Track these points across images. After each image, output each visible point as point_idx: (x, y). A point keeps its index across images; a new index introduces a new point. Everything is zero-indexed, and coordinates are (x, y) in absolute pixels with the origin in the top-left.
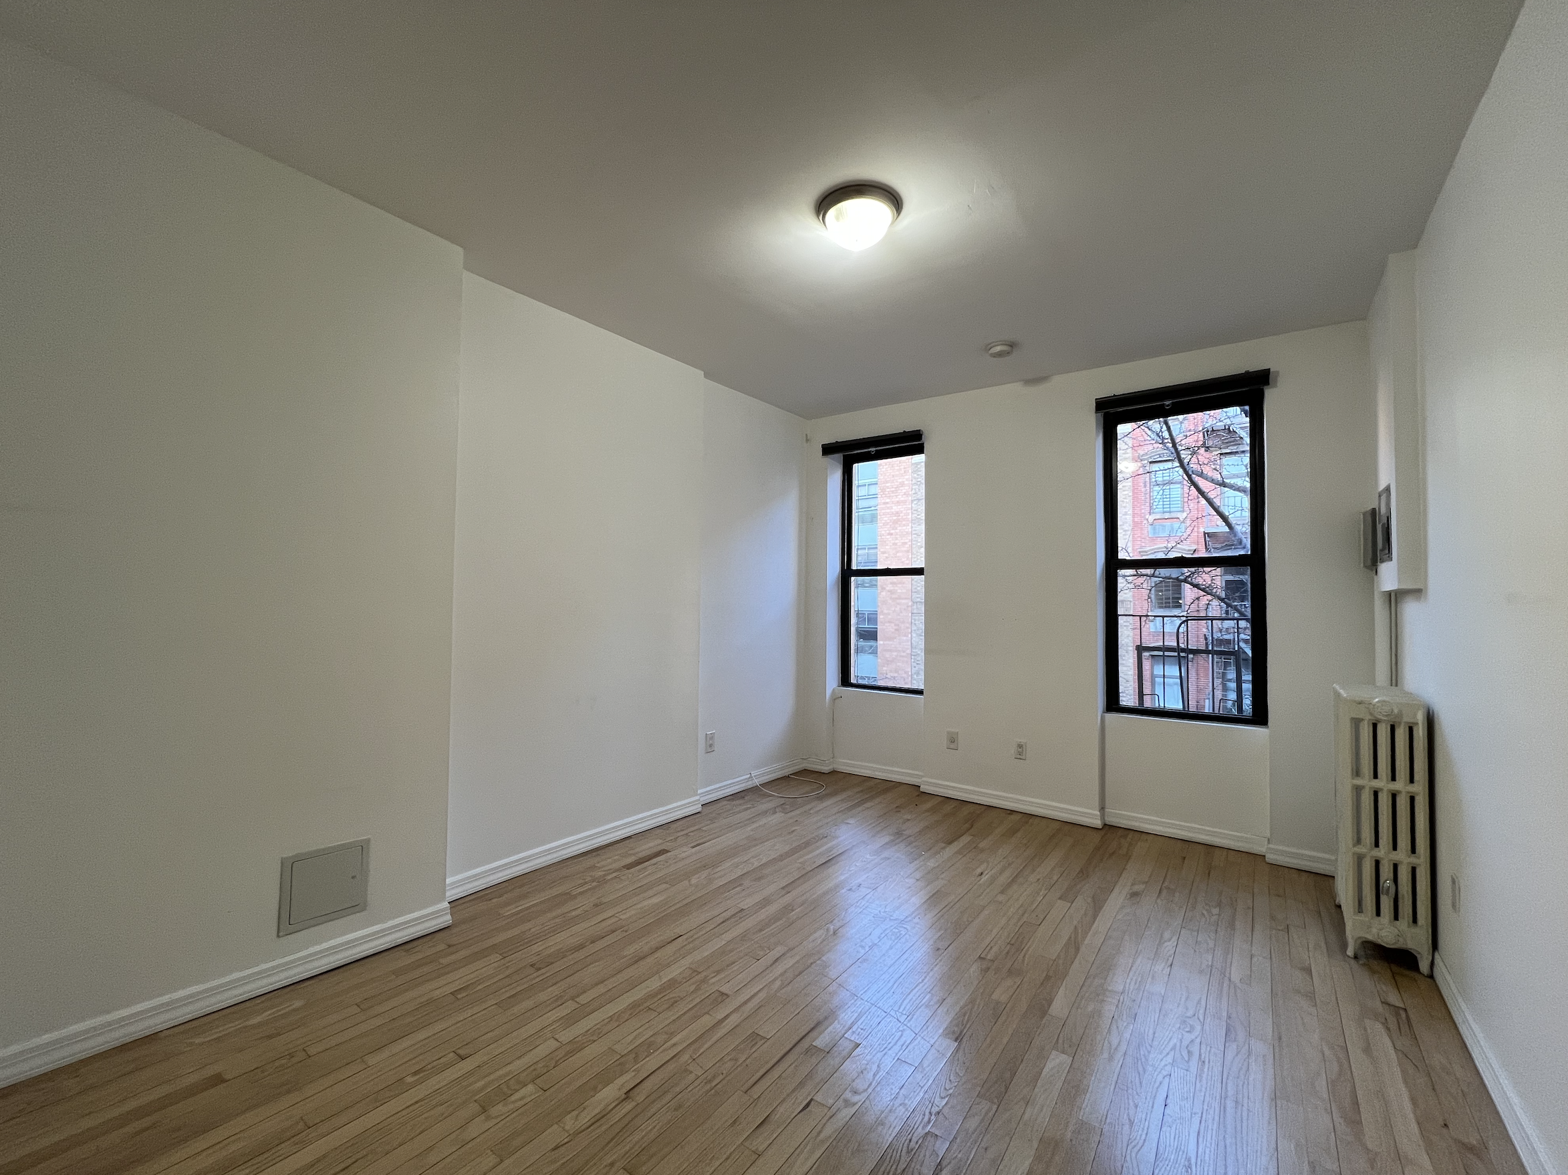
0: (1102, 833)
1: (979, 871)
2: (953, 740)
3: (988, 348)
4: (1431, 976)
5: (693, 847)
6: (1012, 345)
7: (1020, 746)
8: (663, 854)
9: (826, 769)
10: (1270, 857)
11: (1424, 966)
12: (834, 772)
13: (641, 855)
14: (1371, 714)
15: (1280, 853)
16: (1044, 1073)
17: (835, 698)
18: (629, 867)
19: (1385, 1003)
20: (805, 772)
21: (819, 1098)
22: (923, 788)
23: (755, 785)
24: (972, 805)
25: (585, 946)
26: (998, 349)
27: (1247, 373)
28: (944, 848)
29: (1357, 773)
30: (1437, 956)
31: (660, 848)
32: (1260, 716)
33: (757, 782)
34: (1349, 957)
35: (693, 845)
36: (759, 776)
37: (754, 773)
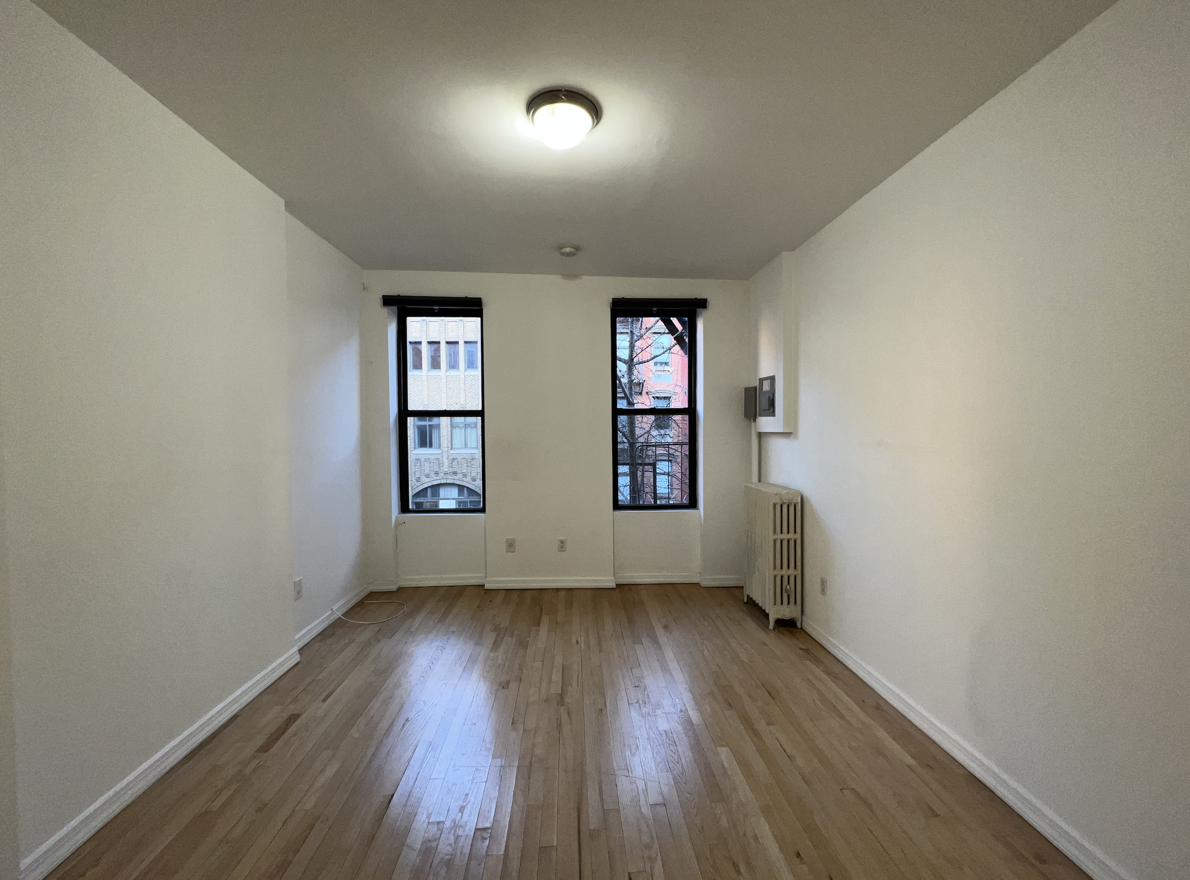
0: (618, 590)
1: (574, 641)
2: (511, 545)
3: (560, 248)
4: (802, 629)
5: (324, 700)
6: (577, 248)
7: (562, 542)
8: (295, 720)
9: (393, 588)
10: (704, 584)
11: (799, 625)
12: (401, 589)
13: (270, 729)
14: (781, 500)
15: (709, 580)
16: (726, 766)
17: (398, 524)
18: (266, 748)
19: (801, 649)
20: (372, 595)
21: (632, 869)
22: (487, 586)
23: (338, 617)
24: (529, 591)
25: (291, 862)
26: (568, 250)
27: (696, 299)
28: (538, 631)
29: (775, 532)
30: (803, 618)
31: (286, 715)
32: (693, 503)
33: (339, 614)
34: (771, 630)
35: (322, 698)
36: (338, 609)
37: (335, 608)
